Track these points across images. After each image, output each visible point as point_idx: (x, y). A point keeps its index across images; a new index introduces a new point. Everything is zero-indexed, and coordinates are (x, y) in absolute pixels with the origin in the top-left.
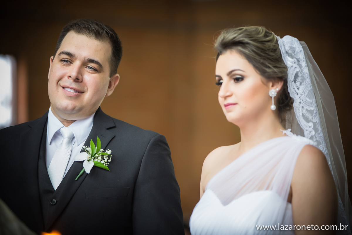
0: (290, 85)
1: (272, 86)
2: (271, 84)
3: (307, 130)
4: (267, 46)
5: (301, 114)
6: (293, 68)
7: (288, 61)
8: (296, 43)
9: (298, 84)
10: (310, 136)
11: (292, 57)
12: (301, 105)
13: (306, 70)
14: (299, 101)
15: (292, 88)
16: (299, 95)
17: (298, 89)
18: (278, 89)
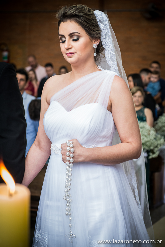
0: (103, 40)
1: (95, 42)
2: (94, 41)
3: (113, 66)
4: (92, 18)
5: (109, 57)
6: (104, 30)
7: (102, 26)
8: (104, 15)
9: (107, 40)
10: (114, 70)
11: (103, 24)
12: (110, 52)
13: (110, 32)
14: (108, 49)
15: (104, 42)
16: (108, 46)
17: (107, 42)
18: (98, 44)
